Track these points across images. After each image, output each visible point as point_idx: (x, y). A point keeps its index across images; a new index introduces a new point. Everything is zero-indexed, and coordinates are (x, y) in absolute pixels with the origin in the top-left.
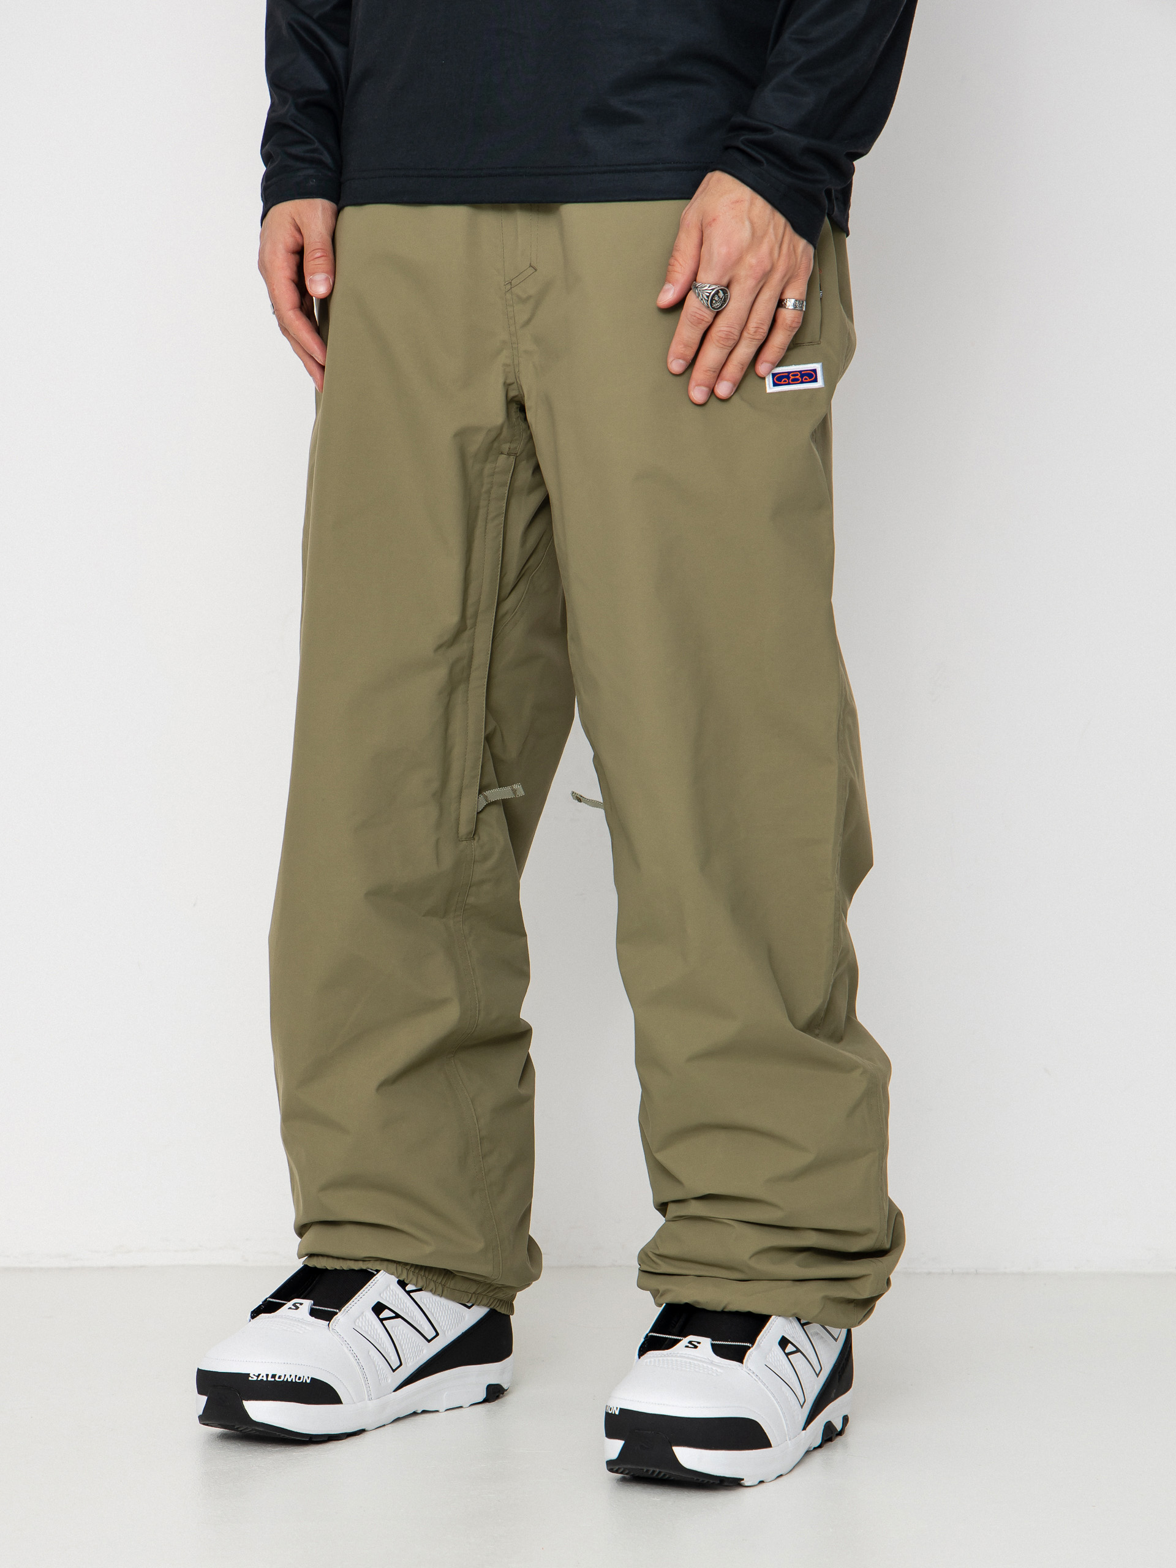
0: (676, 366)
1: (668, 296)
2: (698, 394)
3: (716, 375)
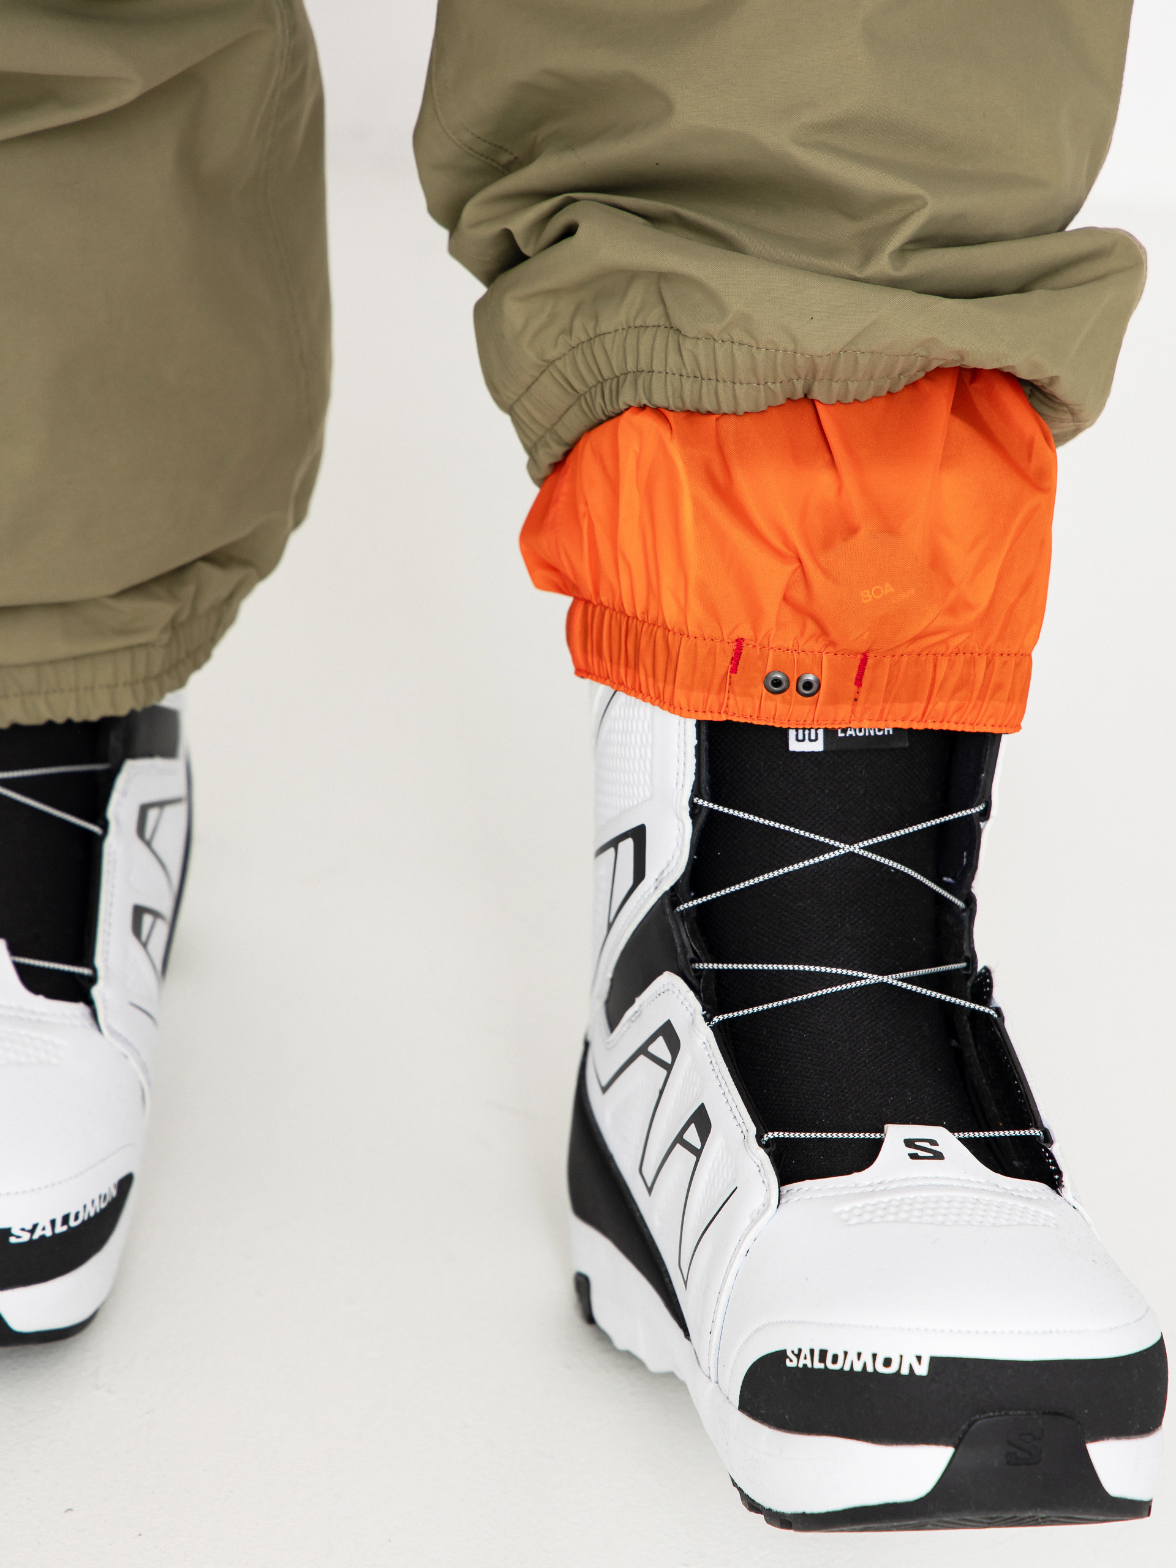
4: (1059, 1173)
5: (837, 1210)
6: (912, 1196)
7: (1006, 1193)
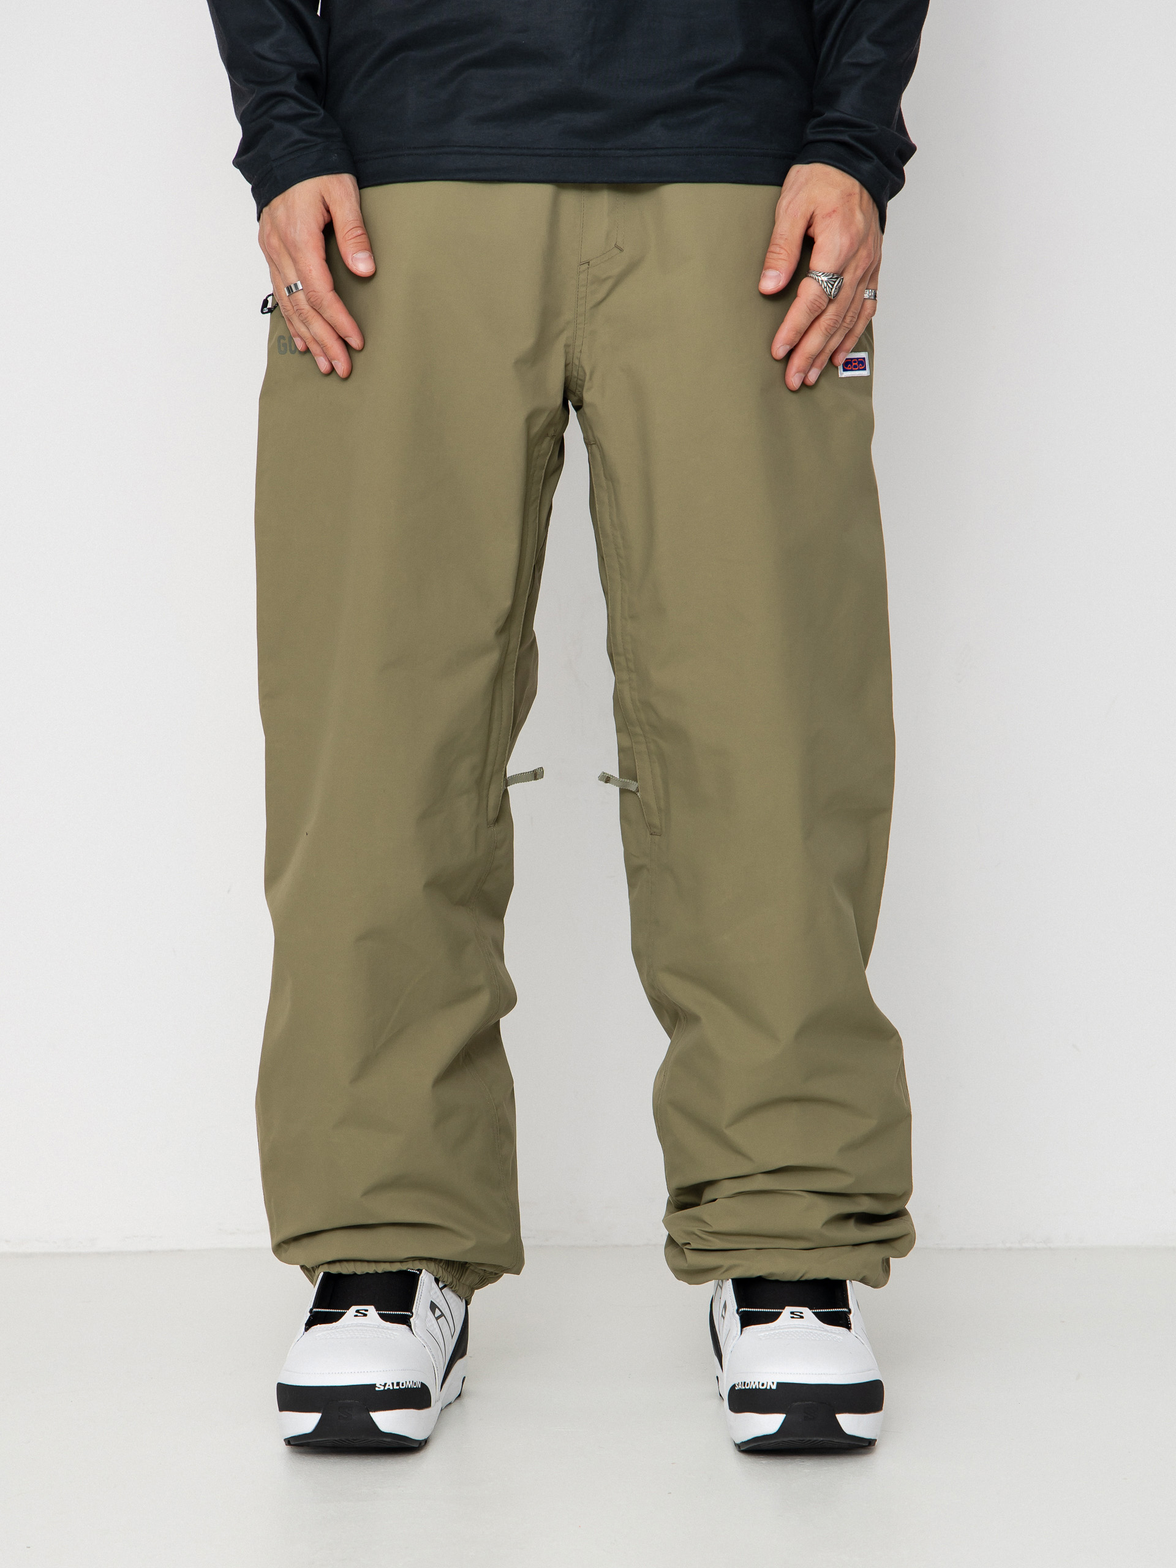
0: (780, 351)
1: (772, 282)
2: (794, 381)
3: (811, 361)
4: (850, 1324)
5: (759, 1335)
6: (786, 1330)
7: (826, 1331)
